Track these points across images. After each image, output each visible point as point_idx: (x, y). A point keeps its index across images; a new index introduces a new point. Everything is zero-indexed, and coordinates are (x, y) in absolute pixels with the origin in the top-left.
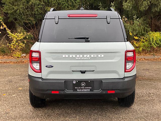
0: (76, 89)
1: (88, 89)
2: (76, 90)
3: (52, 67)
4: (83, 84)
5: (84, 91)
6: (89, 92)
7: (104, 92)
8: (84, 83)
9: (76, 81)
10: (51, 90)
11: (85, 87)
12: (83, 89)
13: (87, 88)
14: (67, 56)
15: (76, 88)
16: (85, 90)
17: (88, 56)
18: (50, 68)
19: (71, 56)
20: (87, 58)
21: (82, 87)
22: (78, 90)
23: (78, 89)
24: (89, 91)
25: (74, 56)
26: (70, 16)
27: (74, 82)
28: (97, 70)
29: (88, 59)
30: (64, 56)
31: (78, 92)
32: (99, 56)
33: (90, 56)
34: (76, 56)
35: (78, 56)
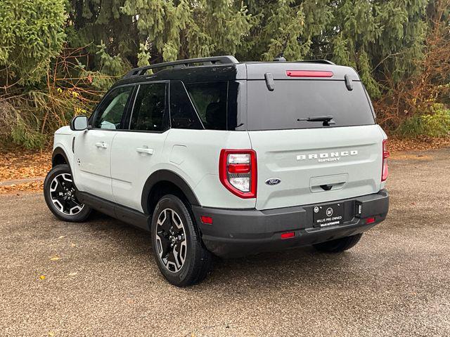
1: (337, 220)
2: (318, 225)
4: (329, 213)
5: (331, 226)
6: (338, 227)
7: (363, 223)
8: (330, 210)
9: (319, 207)
10: (280, 232)
11: (332, 217)
12: (328, 222)
13: (335, 218)
14: (304, 157)
15: (318, 221)
16: (333, 223)
17: (337, 154)
18: (275, 186)
19: (310, 157)
20: (335, 159)
21: (328, 217)
22: (322, 225)
23: (322, 223)
24: (338, 224)
25: (316, 156)
26: (293, 73)
28: (350, 181)
29: (337, 161)
30: (298, 158)
31: (321, 230)
32: (352, 153)
33: (340, 154)
34: (319, 156)
35: (322, 156)
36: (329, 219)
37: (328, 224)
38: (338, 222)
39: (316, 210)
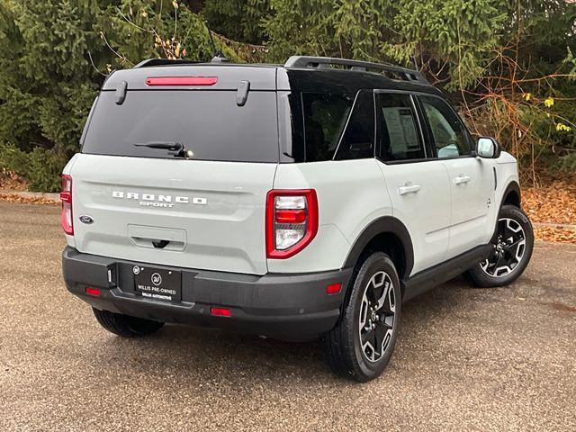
0: (141, 291)
1: (168, 295)
2: (139, 294)
3: (91, 221)
4: (156, 280)
5: (158, 299)
6: (170, 305)
7: (201, 311)
8: (157, 276)
9: (140, 268)
11: (160, 287)
12: (155, 293)
13: (165, 291)
14: (121, 194)
15: (140, 287)
16: (161, 297)
18: (88, 225)
19: (129, 196)
20: (165, 205)
21: (155, 286)
22: (144, 294)
23: (145, 292)
24: (169, 301)
25: (136, 196)
27: (136, 270)
29: (168, 208)
30: (114, 194)
31: (145, 301)
32: (195, 201)
33: (173, 199)
34: (140, 196)
35: (144, 197)
36: (157, 290)
37: (154, 296)
38: (170, 298)
39: (136, 271)
